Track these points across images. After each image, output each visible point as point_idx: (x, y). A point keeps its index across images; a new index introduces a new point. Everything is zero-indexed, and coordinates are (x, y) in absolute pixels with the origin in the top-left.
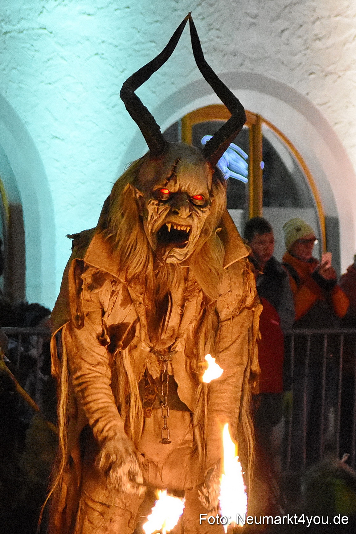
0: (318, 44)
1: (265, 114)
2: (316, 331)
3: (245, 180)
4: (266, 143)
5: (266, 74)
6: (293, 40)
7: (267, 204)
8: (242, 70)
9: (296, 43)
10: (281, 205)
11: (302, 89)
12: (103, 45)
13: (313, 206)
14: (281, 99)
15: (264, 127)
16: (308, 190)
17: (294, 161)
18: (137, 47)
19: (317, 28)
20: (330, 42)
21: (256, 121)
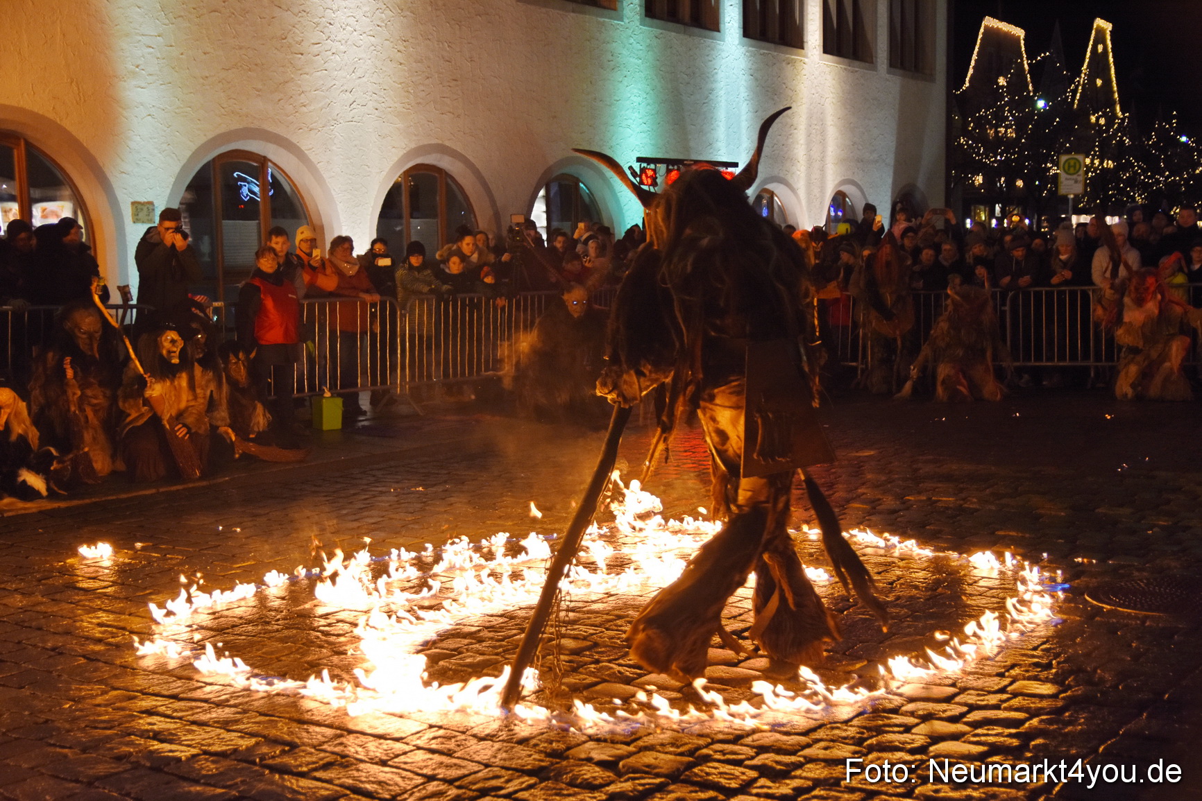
0: (304, 109)
1: (270, 156)
3: (260, 200)
4: (273, 176)
5: (269, 129)
6: (286, 107)
7: (275, 215)
8: (252, 126)
9: (289, 108)
10: (284, 218)
11: (294, 139)
12: (153, 109)
13: (306, 218)
14: (281, 146)
15: (271, 164)
16: (302, 208)
17: (291, 188)
19: (303, 99)
20: (312, 108)
21: (263, 161)
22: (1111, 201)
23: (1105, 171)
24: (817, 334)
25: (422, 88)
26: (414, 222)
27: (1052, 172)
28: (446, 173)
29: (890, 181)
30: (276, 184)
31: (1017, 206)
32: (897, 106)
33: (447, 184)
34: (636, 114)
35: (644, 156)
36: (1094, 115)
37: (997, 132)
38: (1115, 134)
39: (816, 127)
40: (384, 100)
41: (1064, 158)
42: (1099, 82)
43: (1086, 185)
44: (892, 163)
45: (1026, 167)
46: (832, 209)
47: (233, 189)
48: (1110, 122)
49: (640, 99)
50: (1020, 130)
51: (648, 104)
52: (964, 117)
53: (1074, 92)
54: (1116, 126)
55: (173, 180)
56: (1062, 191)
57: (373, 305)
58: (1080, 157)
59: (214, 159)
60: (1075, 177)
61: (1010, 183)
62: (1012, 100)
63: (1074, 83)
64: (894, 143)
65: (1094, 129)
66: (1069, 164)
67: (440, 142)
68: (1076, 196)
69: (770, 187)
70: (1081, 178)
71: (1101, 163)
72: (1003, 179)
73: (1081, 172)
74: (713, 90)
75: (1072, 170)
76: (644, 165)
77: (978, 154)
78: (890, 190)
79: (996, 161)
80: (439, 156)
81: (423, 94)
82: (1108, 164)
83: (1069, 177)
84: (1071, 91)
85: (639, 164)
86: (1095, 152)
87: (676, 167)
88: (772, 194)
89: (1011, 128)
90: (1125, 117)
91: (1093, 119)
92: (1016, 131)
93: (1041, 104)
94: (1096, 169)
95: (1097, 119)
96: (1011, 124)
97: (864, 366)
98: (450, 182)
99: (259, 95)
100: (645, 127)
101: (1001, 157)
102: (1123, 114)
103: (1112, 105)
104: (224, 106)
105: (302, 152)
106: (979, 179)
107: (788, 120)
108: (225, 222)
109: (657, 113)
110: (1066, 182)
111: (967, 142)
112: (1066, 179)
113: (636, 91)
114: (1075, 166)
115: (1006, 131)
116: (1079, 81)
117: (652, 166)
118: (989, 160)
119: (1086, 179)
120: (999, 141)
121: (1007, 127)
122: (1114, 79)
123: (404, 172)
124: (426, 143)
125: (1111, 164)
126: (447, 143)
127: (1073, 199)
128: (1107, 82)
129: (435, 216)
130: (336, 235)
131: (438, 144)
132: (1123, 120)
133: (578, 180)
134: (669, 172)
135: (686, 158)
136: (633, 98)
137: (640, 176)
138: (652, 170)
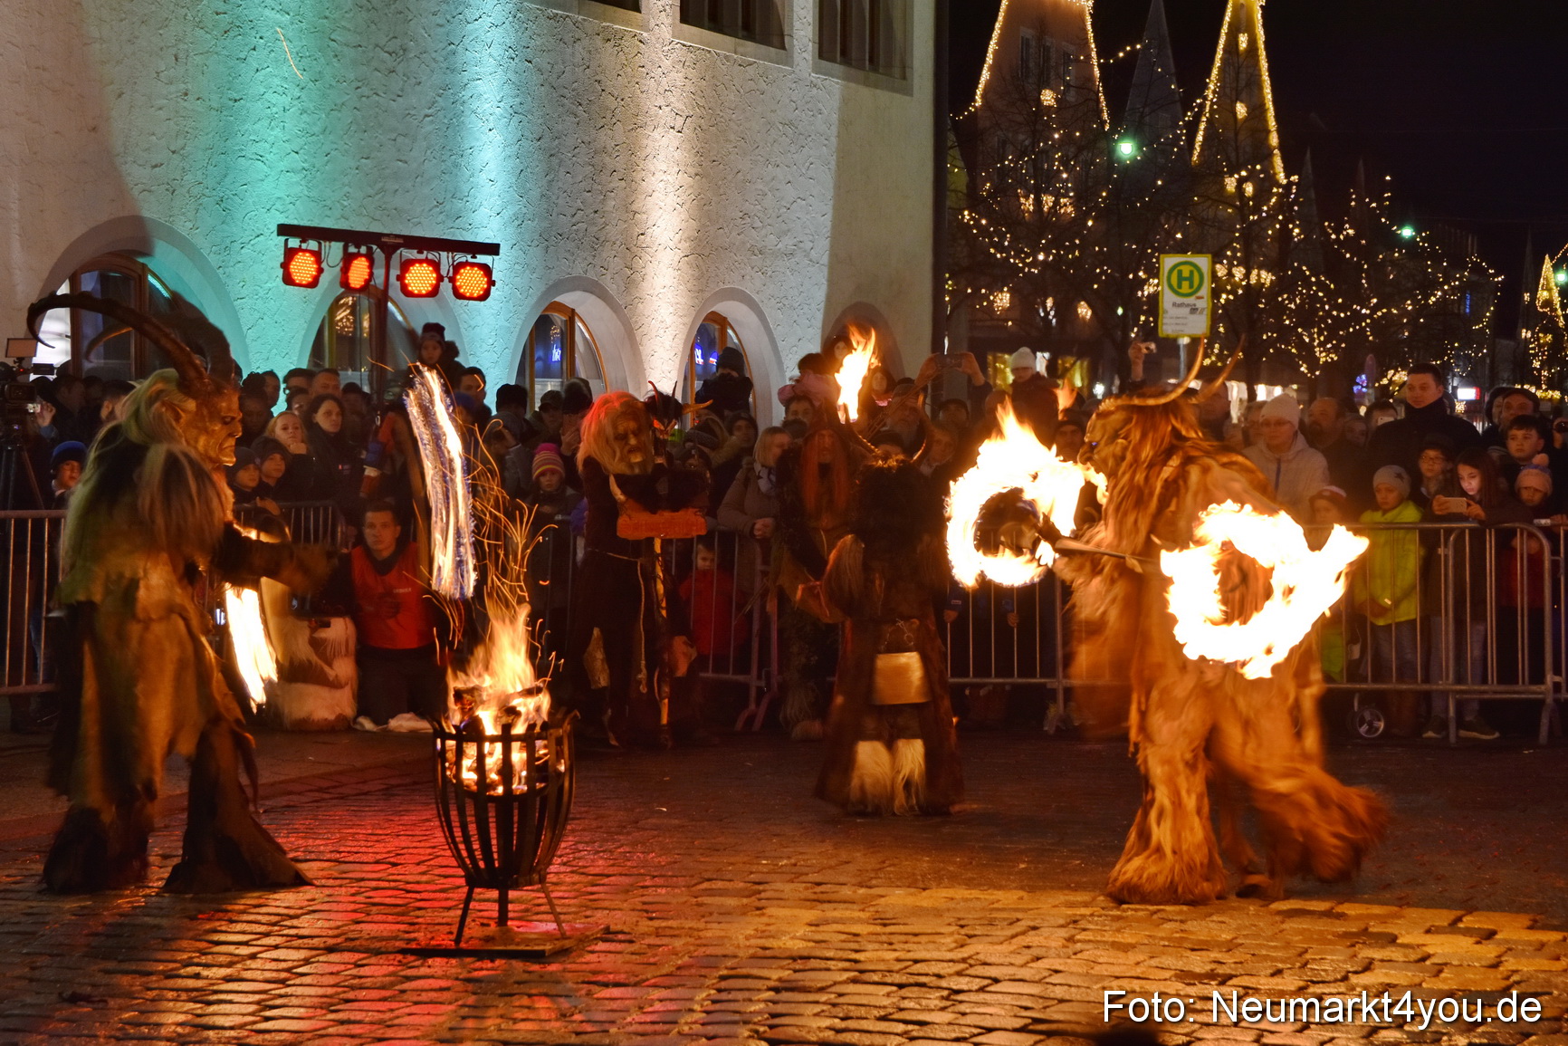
22: (1266, 353)
23: (1253, 292)
24: (664, 613)
27: (1148, 290)
29: (820, 294)
31: (1080, 356)
32: (834, 140)
34: (277, 132)
35: (295, 222)
36: (1231, 176)
37: (1038, 203)
38: (1272, 217)
39: (664, 177)
41: (1169, 261)
42: (1241, 110)
43: (1215, 320)
44: (825, 259)
45: (1097, 278)
46: (698, 352)
48: (1262, 194)
49: (285, 100)
50: (1083, 198)
51: (304, 111)
52: (971, 168)
53: (1192, 128)
54: (1274, 200)
56: (1167, 328)
58: (1203, 261)
60: (1191, 300)
61: (1066, 310)
62: (1067, 140)
63: (1192, 109)
64: (829, 217)
65: (1233, 206)
66: (1180, 272)
68: (1195, 341)
69: (567, 299)
70: (1204, 303)
71: (1247, 276)
72: (1049, 303)
73: (1205, 291)
75: (1185, 284)
76: (294, 243)
77: (1000, 248)
78: (820, 316)
79: (1035, 263)
82: (1259, 275)
83: (1179, 300)
84: (1187, 125)
85: (283, 239)
86: (1234, 251)
87: (363, 250)
88: (572, 315)
89: (1065, 196)
90: (1290, 184)
91: (1231, 184)
92: (1076, 203)
93: (1127, 149)
94: (1236, 286)
95: (1241, 181)
96: (1067, 190)
97: (763, 683)
101: (1047, 256)
102: (1287, 177)
103: (1266, 157)
106: (1003, 300)
107: (607, 159)
110: (1173, 312)
111: (977, 222)
112: (1174, 304)
113: (278, 81)
114: (1190, 279)
115: (1056, 203)
116: (1202, 106)
117: (313, 245)
118: (1023, 261)
119: (1215, 307)
120: (1043, 222)
121: (1058, 196)
122: (1270, 105)
125: (1267, 278)
127: (1188, 346)
128: (1257, 110)
132: (1288, 187)
133: (145, 270)
134: (348, 260)
135: (385, 232)
136: (269, 96)
137: (285, 266)
138: (313, 253)
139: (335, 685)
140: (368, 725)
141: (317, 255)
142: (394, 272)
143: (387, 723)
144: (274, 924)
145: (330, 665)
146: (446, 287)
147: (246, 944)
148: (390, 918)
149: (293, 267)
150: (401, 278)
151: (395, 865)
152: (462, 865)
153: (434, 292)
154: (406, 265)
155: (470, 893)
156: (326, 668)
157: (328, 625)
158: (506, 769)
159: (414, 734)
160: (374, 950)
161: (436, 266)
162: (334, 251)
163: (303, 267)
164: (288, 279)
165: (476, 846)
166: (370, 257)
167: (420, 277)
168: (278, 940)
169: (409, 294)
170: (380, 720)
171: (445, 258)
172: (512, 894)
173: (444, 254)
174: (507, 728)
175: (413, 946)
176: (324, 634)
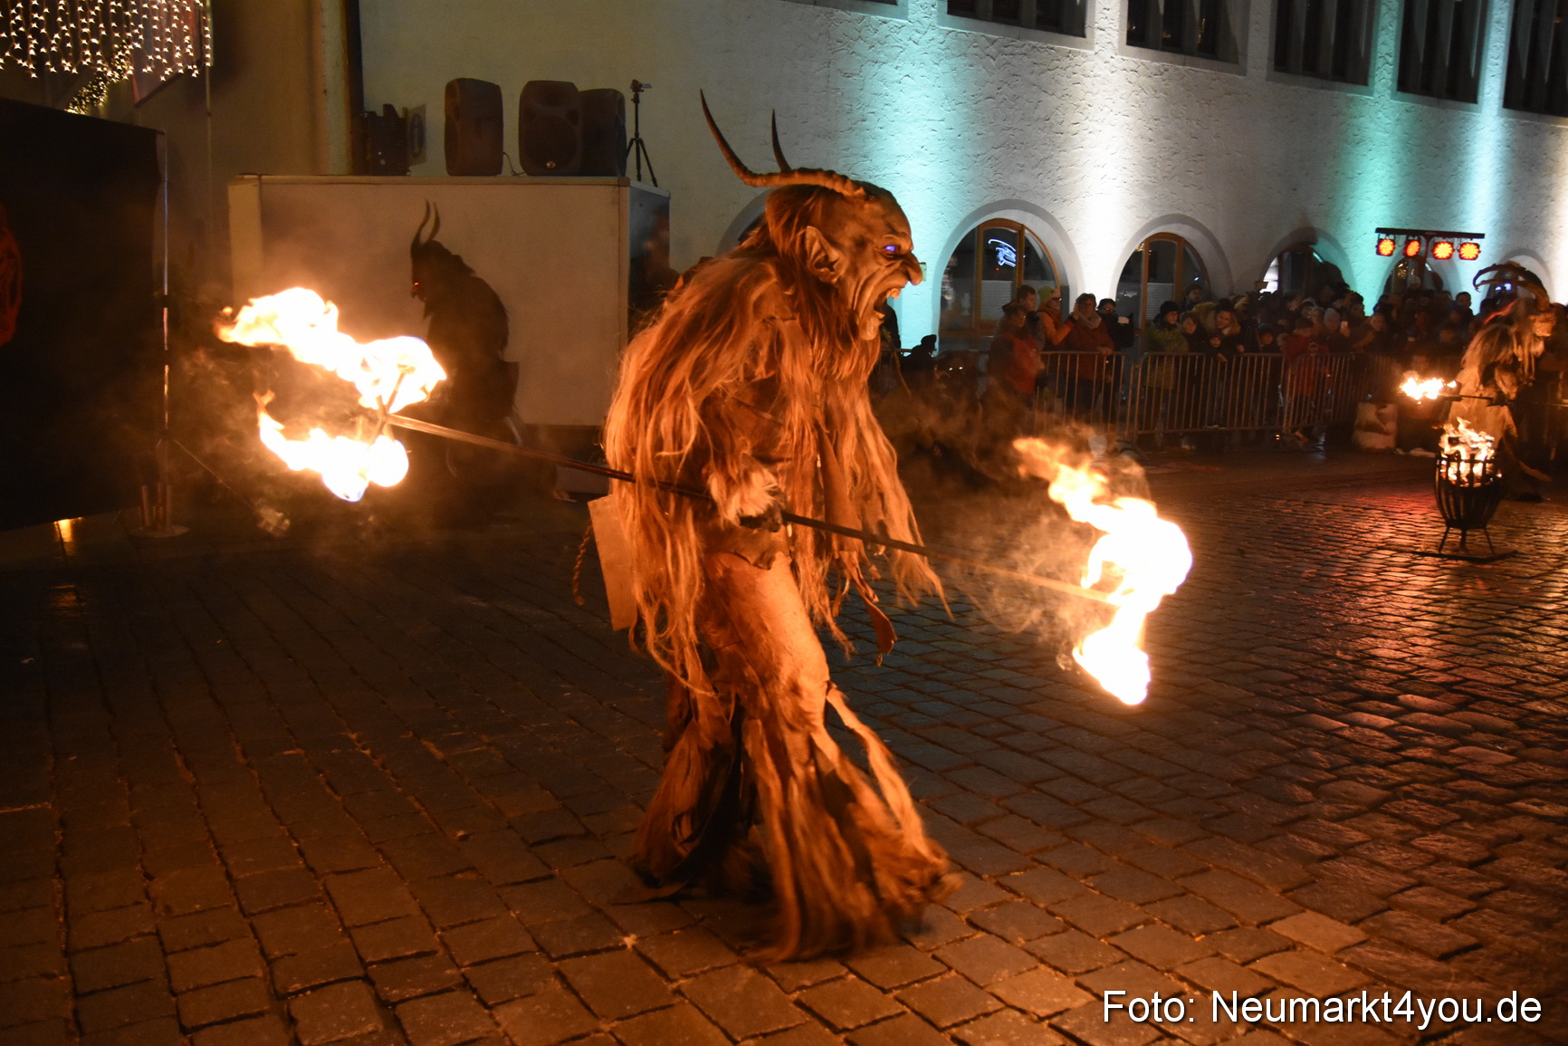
0: (1060, 183)
1: (1027, 224)
2: (1053, 352)
3: (1013, 265)
4: (1027, 241)
5: (1026, 200)
6: (1045, 180)
7: (1026, 278)
8: (1014, 198)
9: (1047, 182)
11: (1050, 210)
12: (932, 183)
13: (1054, 279)
14: (1037, 215)
15: (1026, 231)
16: (1051, 269)
17: (1042, 252)
18: (952, 184)
19: (1059, 173)
20: (1066, 181)
21: (1022, 228)
25: (1169, 163)
26: (1152, 287)
28: (1186, 242)
30: (1029, 249)
33: (1185, 252)
34: (1377, 187)
35: (1384, 227)
40: (1132, 174)
47: (992, 253)
49: (1383, 172)
51: (1391, 177)
55: (943, 244)
57: (1110, 358)
59: (979, 227)
67: (1181, 212)
74: (1463, 162)
76: (1383, 236)
80: (1180, 225)
81: (1168, 168)
85: (1377, 234)
87: (1416, 238)
98: (1187, 248)
99: (1021, 171)
100: (1385, 199)
104: (992, 180)
105: (1055, 219)
108: (983, 282)
109: (1400, 186)
113: (1380, 164)
117: (1392, 237)
123: (1146, 239)
124: (1168, 213)
126: (1188, 214)
129: (1171, 281)
130: (1079, 294)
131: (1178, 214)
133: (1313, 251)
134: (1408, 243)
135: (1427, 229)
136: (1376, 171)
137: (1378, 247)
138: (1392, 240)
139: (1386, 433)
140: (1400, 452)
141: (1394, 241)
142: (1430, 248)
143: (1409, 451)
144: (1354, 535)
145: (1385, 424)
146: (1456, 254)
147: (1340, 542)
148: (1408, 537)
149: (1382, 247)
150: (1433, 251)
151: (1410, 514)
152: (1444, 517)
153: (1449, 257)
154: (1436, 245)
155: (1448, 530)
156: (1383, 426)
157: (1385, 407)
158: (1471, 476)
159: (1422, 458)
160: (1400, 550)
161: (1452, 244)
162: (1402, 239)
163: (1387, 247)
164: (1379, 252)
165: (1452, 507)
166: (1419, 241)
167: (1443, 250)
168: (1357, 542)
169: (1436, 258)
170: (1407, 449)
171: (1456, 241)
172: (1468, 533)
173: (1456, 239)
174: (1473, 456)
175: (1418, 550)
176: (1383, 411)
